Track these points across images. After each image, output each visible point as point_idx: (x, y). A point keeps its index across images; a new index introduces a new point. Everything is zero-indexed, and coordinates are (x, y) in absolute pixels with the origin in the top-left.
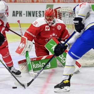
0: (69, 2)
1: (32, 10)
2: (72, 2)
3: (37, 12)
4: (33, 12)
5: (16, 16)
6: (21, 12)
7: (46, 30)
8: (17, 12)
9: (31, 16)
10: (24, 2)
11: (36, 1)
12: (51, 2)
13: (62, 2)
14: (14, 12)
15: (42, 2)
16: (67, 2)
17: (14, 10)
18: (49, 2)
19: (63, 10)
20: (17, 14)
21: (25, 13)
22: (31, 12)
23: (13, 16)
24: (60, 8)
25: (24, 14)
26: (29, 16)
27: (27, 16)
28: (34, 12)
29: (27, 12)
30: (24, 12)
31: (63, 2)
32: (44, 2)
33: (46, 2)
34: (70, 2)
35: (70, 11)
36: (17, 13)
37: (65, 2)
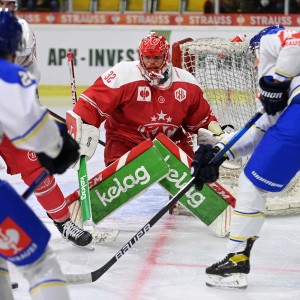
0: (216, 23)
1: (106, 48)
2: (226, 25)
3: (120, 51)
4: (111, 53)
5: (60, 64)
6: (75, 51)
7: (140, 98)
8: (61, 50)
9: (102, 64)
10: (83, 23)
11: (118, 19)
12: (164, 24)
13: (198, 22)
14: (52, 51)
15: (138, 24)
16: (211, 24)
17: (52, 47)
18: (158, 24)
19: (198, 48)
20: (61, 57)
21: (87, 57)
22: (103, 51)
23: (50, 64)
24: (190, 40)
25: (83, 59)
26: (97, 65)
27: (91, 64)
28: (114, 51)
29: (91, 51)
30: (83, 53)
31: (200, 24)
32: (141, 24)
33: (148, 24)
34: (220, 25)
35: (220, 51)
36: (63, 54)
37: (204, 25)
